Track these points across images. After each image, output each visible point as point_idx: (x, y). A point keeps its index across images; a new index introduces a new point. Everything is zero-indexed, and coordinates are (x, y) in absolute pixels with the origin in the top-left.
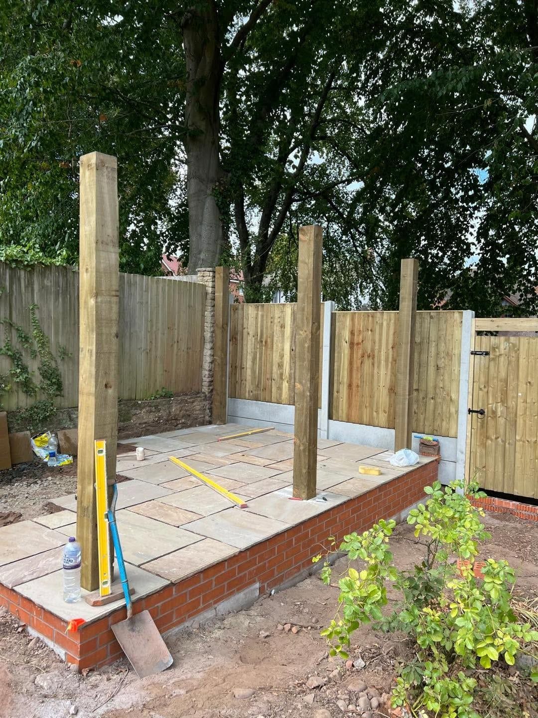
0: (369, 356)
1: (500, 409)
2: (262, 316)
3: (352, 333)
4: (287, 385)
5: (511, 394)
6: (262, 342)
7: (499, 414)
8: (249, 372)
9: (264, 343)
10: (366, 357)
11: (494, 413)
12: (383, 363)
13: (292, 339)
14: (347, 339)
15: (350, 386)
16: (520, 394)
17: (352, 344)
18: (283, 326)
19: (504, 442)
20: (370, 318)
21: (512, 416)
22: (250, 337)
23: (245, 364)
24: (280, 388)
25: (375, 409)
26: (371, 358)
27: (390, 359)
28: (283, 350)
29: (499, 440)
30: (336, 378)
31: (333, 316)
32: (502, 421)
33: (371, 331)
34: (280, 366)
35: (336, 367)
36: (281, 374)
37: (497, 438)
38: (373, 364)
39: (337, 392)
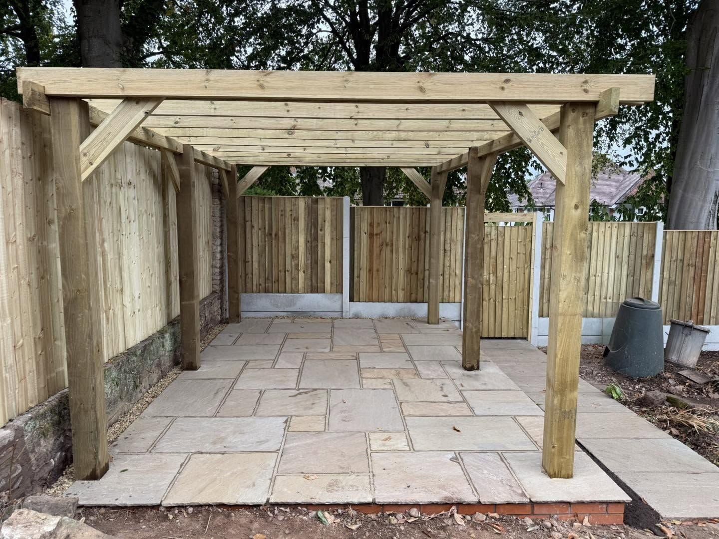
0: (387, 245)
1: (492, 278)
2: (270, 209)
3: (371, 225)
4: (303, 275)
5: (499, 267)
6: (271, 234)
7: (491, 282)
8: (256, 265)
9: (273, 236)
10: (384, 245)
11: (488, 281)
12: (401, 250)
13: (307, 231)
14: (366, 231)
15: (370, 270)
16: (505, 267)
17: (371, 235)
18: (296, 219)
19: (495, 301)
20: (388, 212)
21: (500, 282)
22: (255, 231)
23: (249, 257)
24: (295, 279)
25: (393, 288)
26: (389, 246)
27: (407, 247)
28: (298, 242)
29: (492, 300)
30: (356, 265)
31: (352, 209)
32: (493, 287)
33: (389, 223)
34: (295, 257)
35: (356, 256)
36: (297, 266)
37: (489, 300)
38: (392, 251)
39: (358, 277)
